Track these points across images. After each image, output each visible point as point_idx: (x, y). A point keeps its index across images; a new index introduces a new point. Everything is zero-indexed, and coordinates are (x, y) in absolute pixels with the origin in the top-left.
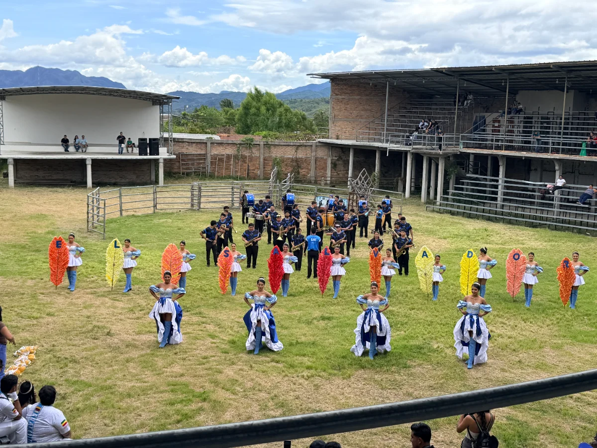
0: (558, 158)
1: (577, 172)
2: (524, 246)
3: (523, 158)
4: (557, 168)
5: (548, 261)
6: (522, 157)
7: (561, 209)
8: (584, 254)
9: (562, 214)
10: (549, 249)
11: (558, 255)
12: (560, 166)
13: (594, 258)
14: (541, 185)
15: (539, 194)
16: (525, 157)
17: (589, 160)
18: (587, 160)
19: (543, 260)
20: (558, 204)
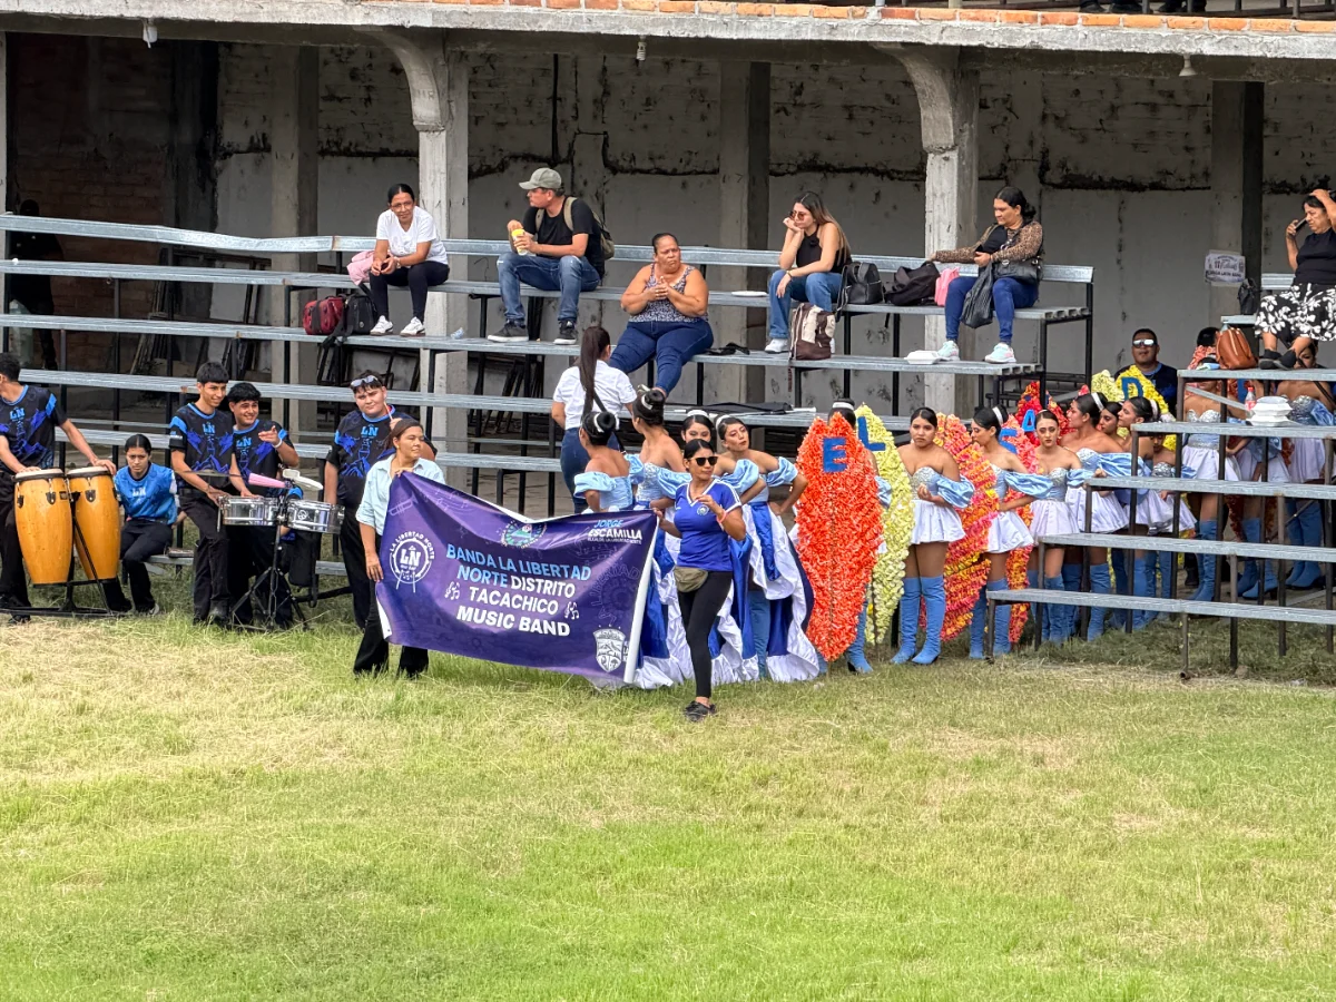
0: (427, 22)
1: (588, 153)
2: (195, 761)
3: (150, 36)
4: (425, 107)
5: (391, 862)
6: (138, 23)
7: (477, 449)
8: (676, 791)
9: (488, 488)
10: (394, 773)
11: (470, 810)
12: (446, 92)
13: (758, 817)
14: (308, 262)
15: (297, 335)
16: (161, 23)
17: (677, 32)
18: (660, 32)
19: (350, 860)
20: (450, 411)
